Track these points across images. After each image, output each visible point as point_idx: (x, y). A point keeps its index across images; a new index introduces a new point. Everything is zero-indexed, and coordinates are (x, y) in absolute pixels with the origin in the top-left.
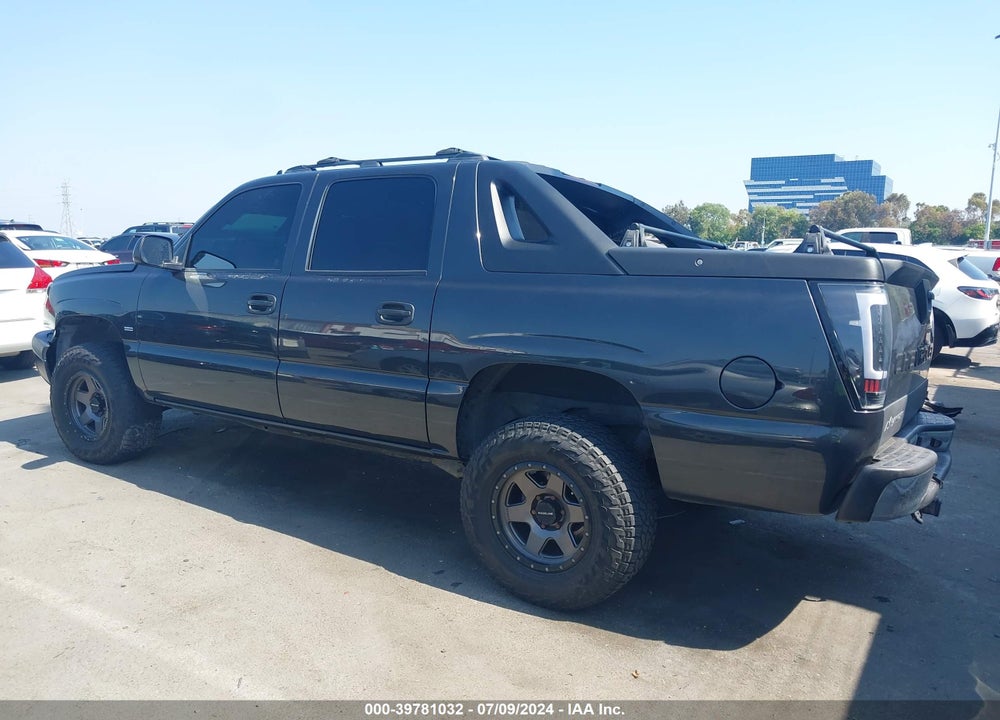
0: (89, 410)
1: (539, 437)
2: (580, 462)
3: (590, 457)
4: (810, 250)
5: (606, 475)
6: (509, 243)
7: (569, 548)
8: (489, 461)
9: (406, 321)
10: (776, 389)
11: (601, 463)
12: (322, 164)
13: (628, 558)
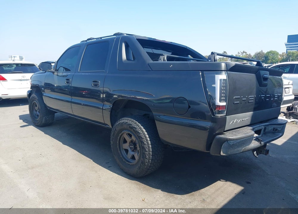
0: (37, 112)
1: (127, 123)
2: (136, 131)
3: (140, 129)
4: (210, 61)
5: (143, 135)
6: (125, 61)
7: (137, 157)
8: (115, 129)
9: (98, 86)
10: (189, 108)
11: (142, 131)
12: (88, 39)
13: (150, 162)
